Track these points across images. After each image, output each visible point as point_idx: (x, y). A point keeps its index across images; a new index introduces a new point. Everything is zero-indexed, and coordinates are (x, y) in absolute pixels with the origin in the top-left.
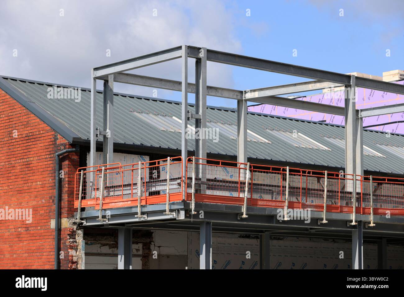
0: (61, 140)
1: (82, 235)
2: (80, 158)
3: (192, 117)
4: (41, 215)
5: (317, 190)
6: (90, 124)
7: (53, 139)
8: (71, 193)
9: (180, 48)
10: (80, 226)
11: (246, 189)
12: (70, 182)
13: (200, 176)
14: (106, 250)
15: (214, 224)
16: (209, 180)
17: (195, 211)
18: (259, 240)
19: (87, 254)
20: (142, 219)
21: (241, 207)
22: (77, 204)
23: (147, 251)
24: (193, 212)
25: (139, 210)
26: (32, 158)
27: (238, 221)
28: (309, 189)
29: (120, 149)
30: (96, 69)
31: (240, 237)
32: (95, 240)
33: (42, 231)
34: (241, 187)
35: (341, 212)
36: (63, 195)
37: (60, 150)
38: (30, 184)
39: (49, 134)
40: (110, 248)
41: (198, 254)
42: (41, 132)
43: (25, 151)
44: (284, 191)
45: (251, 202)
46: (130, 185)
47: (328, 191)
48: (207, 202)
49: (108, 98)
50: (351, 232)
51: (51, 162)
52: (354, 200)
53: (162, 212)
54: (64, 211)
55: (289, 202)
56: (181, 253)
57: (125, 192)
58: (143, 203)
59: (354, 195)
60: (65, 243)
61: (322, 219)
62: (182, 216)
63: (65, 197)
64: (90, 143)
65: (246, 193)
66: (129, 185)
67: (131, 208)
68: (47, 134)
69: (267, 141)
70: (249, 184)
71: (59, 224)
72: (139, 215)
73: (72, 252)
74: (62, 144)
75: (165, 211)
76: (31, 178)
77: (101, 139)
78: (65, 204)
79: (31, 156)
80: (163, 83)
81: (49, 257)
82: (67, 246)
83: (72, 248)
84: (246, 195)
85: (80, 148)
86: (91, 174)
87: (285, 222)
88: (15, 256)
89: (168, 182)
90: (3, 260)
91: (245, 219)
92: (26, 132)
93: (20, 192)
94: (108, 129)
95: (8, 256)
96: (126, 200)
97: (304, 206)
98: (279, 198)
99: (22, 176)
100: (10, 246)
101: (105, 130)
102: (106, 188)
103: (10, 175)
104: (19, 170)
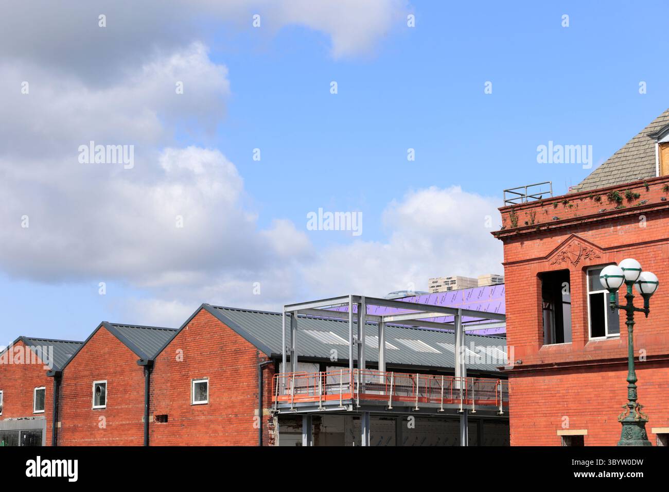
0: (261, 355)
1: (277, 420)
2: (275, 367)
3: (356, 343)
4: (247, 406)
5: (437, 388)
6: (282, 344)
7: (255, 354)
8: (269, 391)
9: (348, 296)
10: (276, 414)
11: (391, 390)
12: (269, 384)
13: (362, 381)
14: (291, 430)
15: (370, 413)
16: (366, 384)
17: (359, 405)
18: (394, 422)
19: (280, 433)
20: (322, 410)
21: (388, 402)
22: (274, 399)
23: (318, 430)
24: (358, 406)
25: (320, 404)
26: (239, 367)
27: (385, 411)
28: (431, 388)
29: (303, 360)
30: (286, 306)
31: (380, 419)
32: (284, 423)
33: (248, 417)
34: (388, 389)
35: (453, 403)
36: (264, 393)
37: (261, 361)
38: (238, 384)
39: (253, 350)
40: (293, 429)
41: (361, 433)
42: (247, 348)
43: (234, 361)
44: (415, 390)
45: (395, 399)
46: (314, 386)
47: (444, 389)
48: (366, 399)
49: (294, 325)
50: (459, 416)
51: (254, 370)
52: (461, 395)
53: (337, 406)
54: (265, 403)
55: (419, 398)
56: (341, 431)
57: (310, 391)
58: (324, 399)
59: (461, 391)
61: (440, 409)
62: (351, 409)
63: (266, 394)
64: (282, 357)
65: (391, 392)
67: (314, 402)
69: (397, 348)
70: (393, 386)
71: (261, 412)
72: (320, 407)
73: (271, 432)
74: (263, 358)
75: (339, 405)
76: (238, 380)
77: (289, 353)
78: (265, 398)
79: (238, 365)
80: (329, 313)
81: (254, 435)
82: (267, 428)
83: (271, 429)
84: (391, 394)
85: (276, 360)
86: (284, 378)
87: (415, 411)
88: (227, 434)
89: (341, 386)
90: (217, 437)
91: (391, 410)
92: (235, 348)
93: (230, 389)
94: (294, 347)
95: (221, 434)
96: (310, 397)
97: (429, 400)
98: (412, 395)
99: (232, 378)
100: (223, 427)
101: (292, 347)
102: (295, 388)
103: (222, 377)
104: (229, 374)
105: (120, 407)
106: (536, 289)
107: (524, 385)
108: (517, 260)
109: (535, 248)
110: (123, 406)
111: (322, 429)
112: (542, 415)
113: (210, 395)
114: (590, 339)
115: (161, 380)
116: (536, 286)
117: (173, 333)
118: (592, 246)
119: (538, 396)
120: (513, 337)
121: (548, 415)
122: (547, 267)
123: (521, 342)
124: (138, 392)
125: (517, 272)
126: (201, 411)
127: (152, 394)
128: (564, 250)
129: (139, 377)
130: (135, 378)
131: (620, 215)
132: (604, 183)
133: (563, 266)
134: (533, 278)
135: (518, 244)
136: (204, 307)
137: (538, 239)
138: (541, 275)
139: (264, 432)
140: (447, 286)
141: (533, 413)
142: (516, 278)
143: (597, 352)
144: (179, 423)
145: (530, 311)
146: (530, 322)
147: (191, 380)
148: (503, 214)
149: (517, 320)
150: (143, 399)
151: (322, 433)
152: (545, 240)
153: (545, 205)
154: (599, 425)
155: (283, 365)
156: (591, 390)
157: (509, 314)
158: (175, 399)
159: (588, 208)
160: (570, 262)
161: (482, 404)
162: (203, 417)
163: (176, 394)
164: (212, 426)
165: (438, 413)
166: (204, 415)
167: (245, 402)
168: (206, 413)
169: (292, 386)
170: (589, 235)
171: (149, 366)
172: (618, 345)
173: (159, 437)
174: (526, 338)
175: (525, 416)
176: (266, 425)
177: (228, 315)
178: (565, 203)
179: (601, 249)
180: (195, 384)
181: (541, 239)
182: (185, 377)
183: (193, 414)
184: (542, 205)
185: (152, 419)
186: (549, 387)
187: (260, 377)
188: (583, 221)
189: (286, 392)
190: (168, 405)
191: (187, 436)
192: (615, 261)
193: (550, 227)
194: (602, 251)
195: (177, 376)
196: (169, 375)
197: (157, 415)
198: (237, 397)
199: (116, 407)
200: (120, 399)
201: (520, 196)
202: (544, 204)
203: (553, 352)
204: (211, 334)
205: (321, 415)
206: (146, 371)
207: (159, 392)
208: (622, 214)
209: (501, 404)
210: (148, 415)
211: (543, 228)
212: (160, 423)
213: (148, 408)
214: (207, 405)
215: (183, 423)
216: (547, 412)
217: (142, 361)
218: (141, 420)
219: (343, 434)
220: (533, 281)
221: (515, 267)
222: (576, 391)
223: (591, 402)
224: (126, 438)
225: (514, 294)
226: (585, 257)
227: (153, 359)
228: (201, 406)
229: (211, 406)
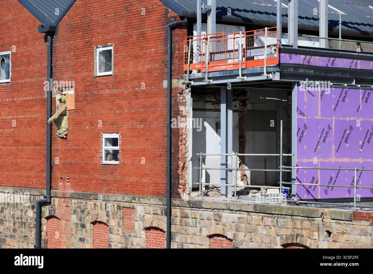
0: (171, 14)
1: (190, 93)
4: (154, 77)
7: (164, 13)
8: (180, 58)
12: (179, 49)
14: (209, 106)
19: (194, 109)
20: (242, 80)
22: (186, 67)
23: (243, 107)
25: (240, 72)
26: (146, 29)
32: (200, 98)
33: (156, 90)
36: (174, 60)
37: (171, 22)
38: (145, 51)
39: (161, 8)
42: (155, 7)
43: (141, 22)
51: (163, 32)
53: (260, 74)
54: (175, 73)
56: (273, 109)
60: (176, 101)
63: (176, 61)
64: (196, 16)
66: (231, 51)
67: (233, 70)
68: (159, 8)
69: (343, 13)
71: (170, 84)
72: (240, 76)
73: (182, 108)
74: (172, 17)
75: (263, 73)
76: (145, 45)
78: (175, 67)
79: (145, 27)
82: (177, 103)
83: (182, 104)
85: (189, 20)
88: (133, 111)
89: (265, 49)
90: (122, 114)
93: (136, 57)
95: (126, 110)
96: (228, 64)
99: (138, 44)
100: (129, 103)
103: (127, 43)
104: (135, 39)
105: (24, 81)
110: (27, 80)
111: (249, 106)
113: (115, 65)
115: (64, 48)
124: (41, 63)
126: (105, 84)
127: (55, 66)
129: (42, 46)
130: (38, 48)
139: (173, 108)
144: (82, 98)
147: (95, 47)
151: (249, 110)
155: (198, 27)
158: (79, 70)
162: (108, 91)
163: (80, 65)
164: (117, 101)
166: (108, 89)
167: (153, 71)
168: (110, 86)
169: (207, 51)
171: (51, 33)
180: (100, 52)
182: (89, 44)
183: (97, 87)
185: (55, 93)
187: (169, 41)
190: (71, 78)
191: (90, 113)
195: (80, 43)
196: (72, 42)
198: (144, 67)
199: (20, 81)
200: (24, 72)
206: (48, 38)
207: (62, 63)
214: (110, 77)
215: (88, 98)
217: (42, 26)
218: (44, 95)
224: (30, 116)
227: (55, 25)
228: (105, 78)
229: (115, 78)
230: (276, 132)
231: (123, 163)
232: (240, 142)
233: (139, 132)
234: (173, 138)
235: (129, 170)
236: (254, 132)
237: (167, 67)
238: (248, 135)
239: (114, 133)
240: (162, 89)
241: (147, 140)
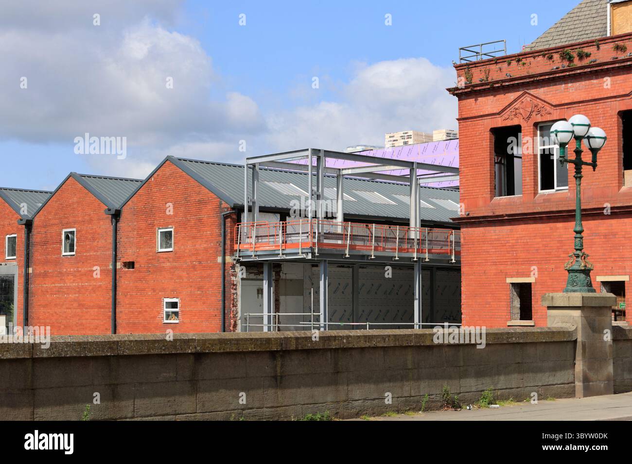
0: (224, 205)
1: (239, 267)
2: (238, 217)
3: (315, 194)
4: (210, 254)
5: (392, 238)
6: (244, 194)
7: (219, 204)
8: (232, 240)
9: (307, 150)
10: (238, 261)
11: (349, 239)
12: (231, 233)
13: (320, 231)
14: (253, 276)
15: (329, 261)
16: (325, 233)
17: (318, 253)
18: (351, 269)
19: (242, 279)
20: (282, 258)
21: (345, 251)
22: (236, 247)
23: (278, 277)
24: (317, 254)
25: (280, 252)
26: (203, 216)
27: (343, 259)
28: (387, 238)
29: (264, 210)
30: (247, 159)
31: (338, 267)
33: (212, 264)
34: (345, 238)
35: (408, 252)
36: (226, 241)
37: (224, 211)
38: (201, 233)
39: (216, 200)
40: (255, 275)
41: (319, 280)
42: (210, 199)
43: (198, 211)
44: (372, 239)
45: (352, 247)
47: (399, 238)
48: (325, 247)
49: (255, 177)
50: (413, 264)
51: (217, 219)
52: (415, 244)
53: (297, 254)
54: (228, 251)
55: (375, 247)
56: (300, 278)
57: (270, 240)
58: (284, 248)
59: (416, 240)
61: (395, 257)
62: (310, 257)
63: (228, 242)
64: (244, 207)
65: (348, 241)
66: (274, 235)
67: (275, 250)
68: (214, 200)
69: (354, 200)
70: (350, 235)
71: (224, 260)
72: (281, 255)
73: (233, 278)
74: (225, 208)
75: (299, 253)
76: (202, 229)
77: (251, 204)
78: (228, 246)
79: (202, 214)
80: (289, 165)
81: (217, 281)
82: (230, 274)
83: (233, 275)
84: (348, 243)
85: (238, 210)
86: (245, 227)
87: (371, 259)
88: (191, 280)
89: (300, 235)
90: (182, 282)
91: (348, 258)
92: (198, 198)
93: (194, 238)
94: (255, 198)
95: (185, 280)
96: (271, 245)
97: (384, 249)
98: (368, 244)
99: (195, 227)
100: (187, 274)
101: (253, 198)
102: (256, 237)
103: (186, 226)
104: (193, 223)
105: (88, 254)
106: (489, 143)
107: (476, 235)
108: (471, 115)
109: (489, 104)
110: (91, 253)
111: (282, 276)
112: (492, 263)
113: (175, 243)
114: (540, 191)
115: (128, 228)
116: (488, 141)
117: (139, 184)
118: (543, 103)
119: (489, 245)
120: (466, 189)
121: (498, 263)
122: (499, 122)
123: (473, 194)
124: (106, 240)
125: (470, 128)
126: (166, 258)
127: (119, 242)
128: (517, 107)
129: (107, 225)
130: (103, 227)
131: (571, 73)
132: (556, 41)
133: (515, 122)
134: (486, 133)
135: (472, 100)
136: (168, 159)
137: (492, 95)
138: (494, 131)
139: (226, 279)
140: (403, 140)
141: (483, 261)
142: (469, 133)
143: (547, 204)
144: (145, 270)
145: (482, 165)
146: (483, 175)
147: (157, 229)
148: (458, 71)
149: (471, 173)
150: (111, 246)
151: (282, 279)
152: (498, 97)
153: (499, 63)
154: (546, 273)
155: (245, 215)
156: (540, 240)
157: (462, 167)
158: (141, 246)
159: (540, 66)
160: (522, 118)
161: (435, 253)
162: (168, 264)
163: (143, 242)
164: (177, 272)
165: (393, 261)
166: (169, 262)
167: (209, 249)
168: (171, 260)
169: (254, 235)
170: (541, 92)
171: (116, 215)
172: (567, 197)
173: (126, 282)
174: (478, 191)
175: (476, 264)
176: (229, 272)
177: (193, 167)
178: (519, 61)
179: (552, 105)
180: (161, 232)
181: (495, 96)
182: (151, 226)
183: (158, 261)
184: (496, 63)
185: (119, 265)
186: (499, 237)
187: (223, 226)
188: (535, 79)
189: (248, 240)
190: (135, 253)
191: (153, 281)
192: (565, 118)
193: (504, 84)
194: (552, 107)
196: (135, 223)
197: (125, 261)
198: (201, 245)
199: (85, 254)
200: (88, 246)
201: (475, 54)
202: (498, 61)
203: (504, 204)
204: (177, 185)
205: (281, 263)
206: (114, 220)
207: (126, 240)
208: (573, 72)
209: (454, 253)
210: (115, 262)
211: (497, 85)
212: (127, 269)
213: (116, 255)
214: (172, 253)
215: (150, 269)
216: (497, 261)
217: (109, 210)
218: (109, 266)
219: (302, 281)
220: (485, 136)
221: (469, 123)
222: (525, 241)
223: (539, 251)
224: (95, 284)
225: (468, 148)
226: (537, 113)
227: (119, 209)
228: (166, 253)
229: (175, 254)
230: (302, 296)
231: (183, 322)
232: (275, 304)
233: (196, 297)
234: (226, 302)
235: (187, 328)
236: (287, 297)
237: (221, 247)
238: (282, 298)
239: (174, 298)
240: (217, 264)
241: (204, 303)
